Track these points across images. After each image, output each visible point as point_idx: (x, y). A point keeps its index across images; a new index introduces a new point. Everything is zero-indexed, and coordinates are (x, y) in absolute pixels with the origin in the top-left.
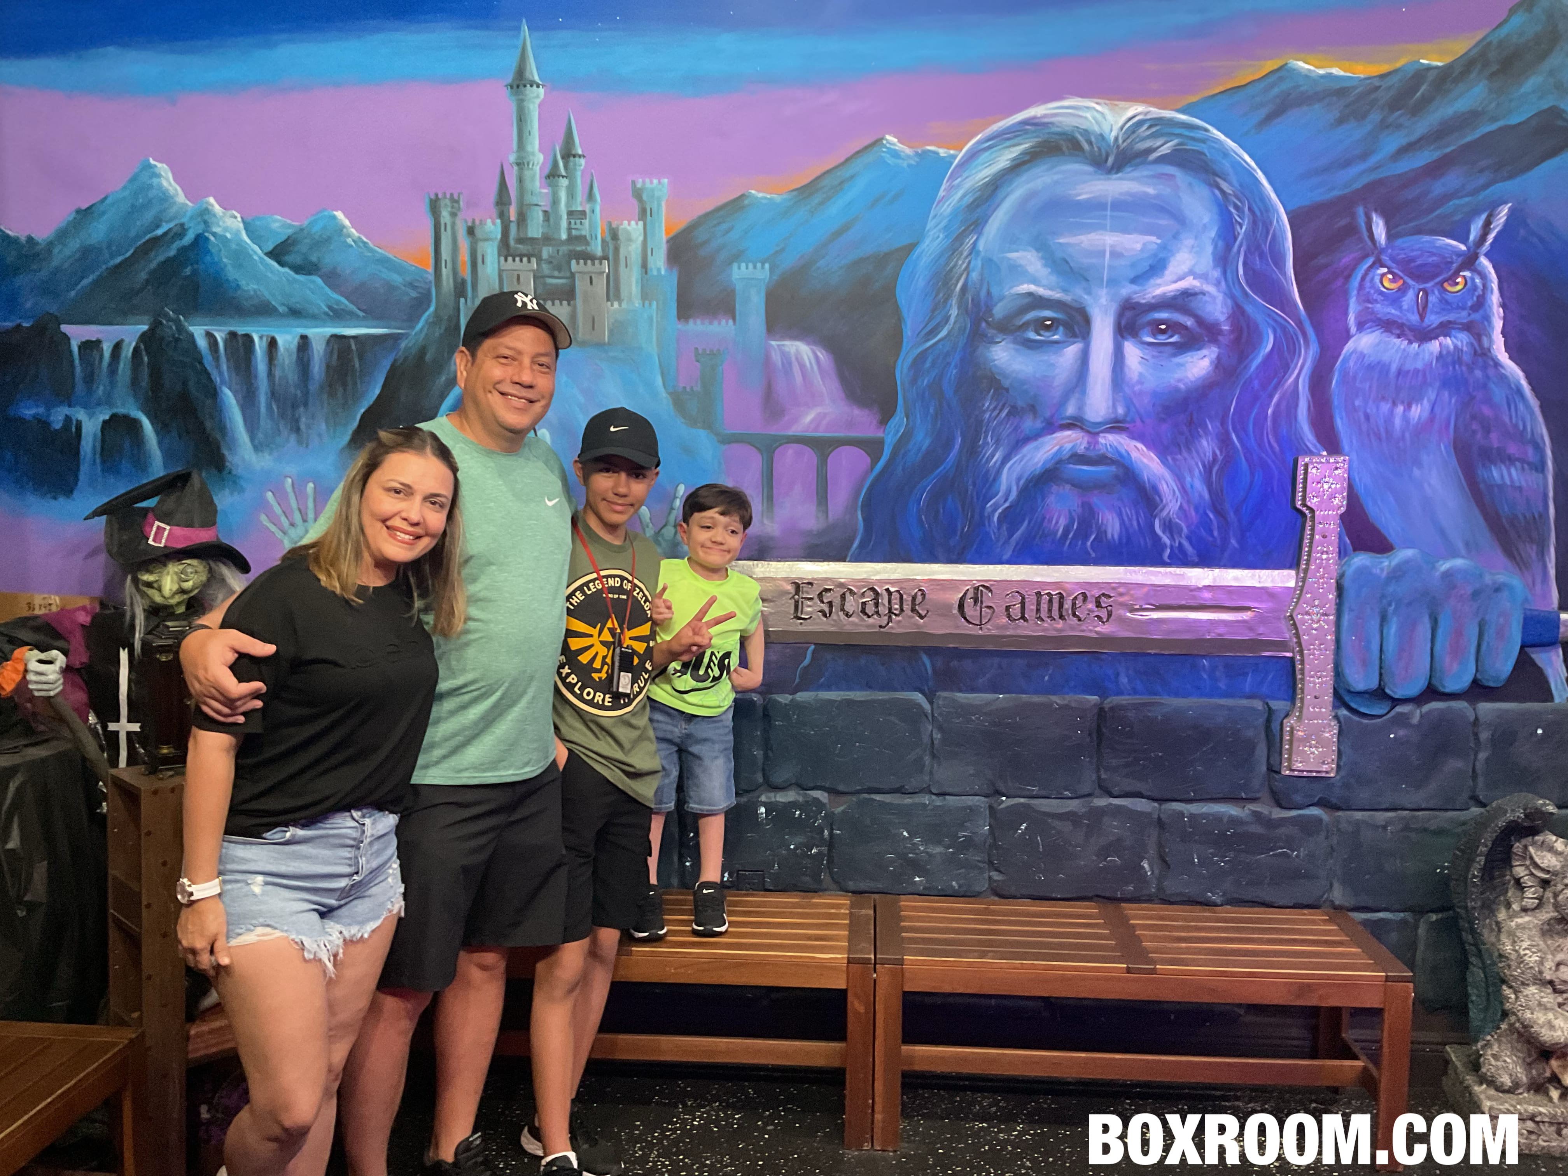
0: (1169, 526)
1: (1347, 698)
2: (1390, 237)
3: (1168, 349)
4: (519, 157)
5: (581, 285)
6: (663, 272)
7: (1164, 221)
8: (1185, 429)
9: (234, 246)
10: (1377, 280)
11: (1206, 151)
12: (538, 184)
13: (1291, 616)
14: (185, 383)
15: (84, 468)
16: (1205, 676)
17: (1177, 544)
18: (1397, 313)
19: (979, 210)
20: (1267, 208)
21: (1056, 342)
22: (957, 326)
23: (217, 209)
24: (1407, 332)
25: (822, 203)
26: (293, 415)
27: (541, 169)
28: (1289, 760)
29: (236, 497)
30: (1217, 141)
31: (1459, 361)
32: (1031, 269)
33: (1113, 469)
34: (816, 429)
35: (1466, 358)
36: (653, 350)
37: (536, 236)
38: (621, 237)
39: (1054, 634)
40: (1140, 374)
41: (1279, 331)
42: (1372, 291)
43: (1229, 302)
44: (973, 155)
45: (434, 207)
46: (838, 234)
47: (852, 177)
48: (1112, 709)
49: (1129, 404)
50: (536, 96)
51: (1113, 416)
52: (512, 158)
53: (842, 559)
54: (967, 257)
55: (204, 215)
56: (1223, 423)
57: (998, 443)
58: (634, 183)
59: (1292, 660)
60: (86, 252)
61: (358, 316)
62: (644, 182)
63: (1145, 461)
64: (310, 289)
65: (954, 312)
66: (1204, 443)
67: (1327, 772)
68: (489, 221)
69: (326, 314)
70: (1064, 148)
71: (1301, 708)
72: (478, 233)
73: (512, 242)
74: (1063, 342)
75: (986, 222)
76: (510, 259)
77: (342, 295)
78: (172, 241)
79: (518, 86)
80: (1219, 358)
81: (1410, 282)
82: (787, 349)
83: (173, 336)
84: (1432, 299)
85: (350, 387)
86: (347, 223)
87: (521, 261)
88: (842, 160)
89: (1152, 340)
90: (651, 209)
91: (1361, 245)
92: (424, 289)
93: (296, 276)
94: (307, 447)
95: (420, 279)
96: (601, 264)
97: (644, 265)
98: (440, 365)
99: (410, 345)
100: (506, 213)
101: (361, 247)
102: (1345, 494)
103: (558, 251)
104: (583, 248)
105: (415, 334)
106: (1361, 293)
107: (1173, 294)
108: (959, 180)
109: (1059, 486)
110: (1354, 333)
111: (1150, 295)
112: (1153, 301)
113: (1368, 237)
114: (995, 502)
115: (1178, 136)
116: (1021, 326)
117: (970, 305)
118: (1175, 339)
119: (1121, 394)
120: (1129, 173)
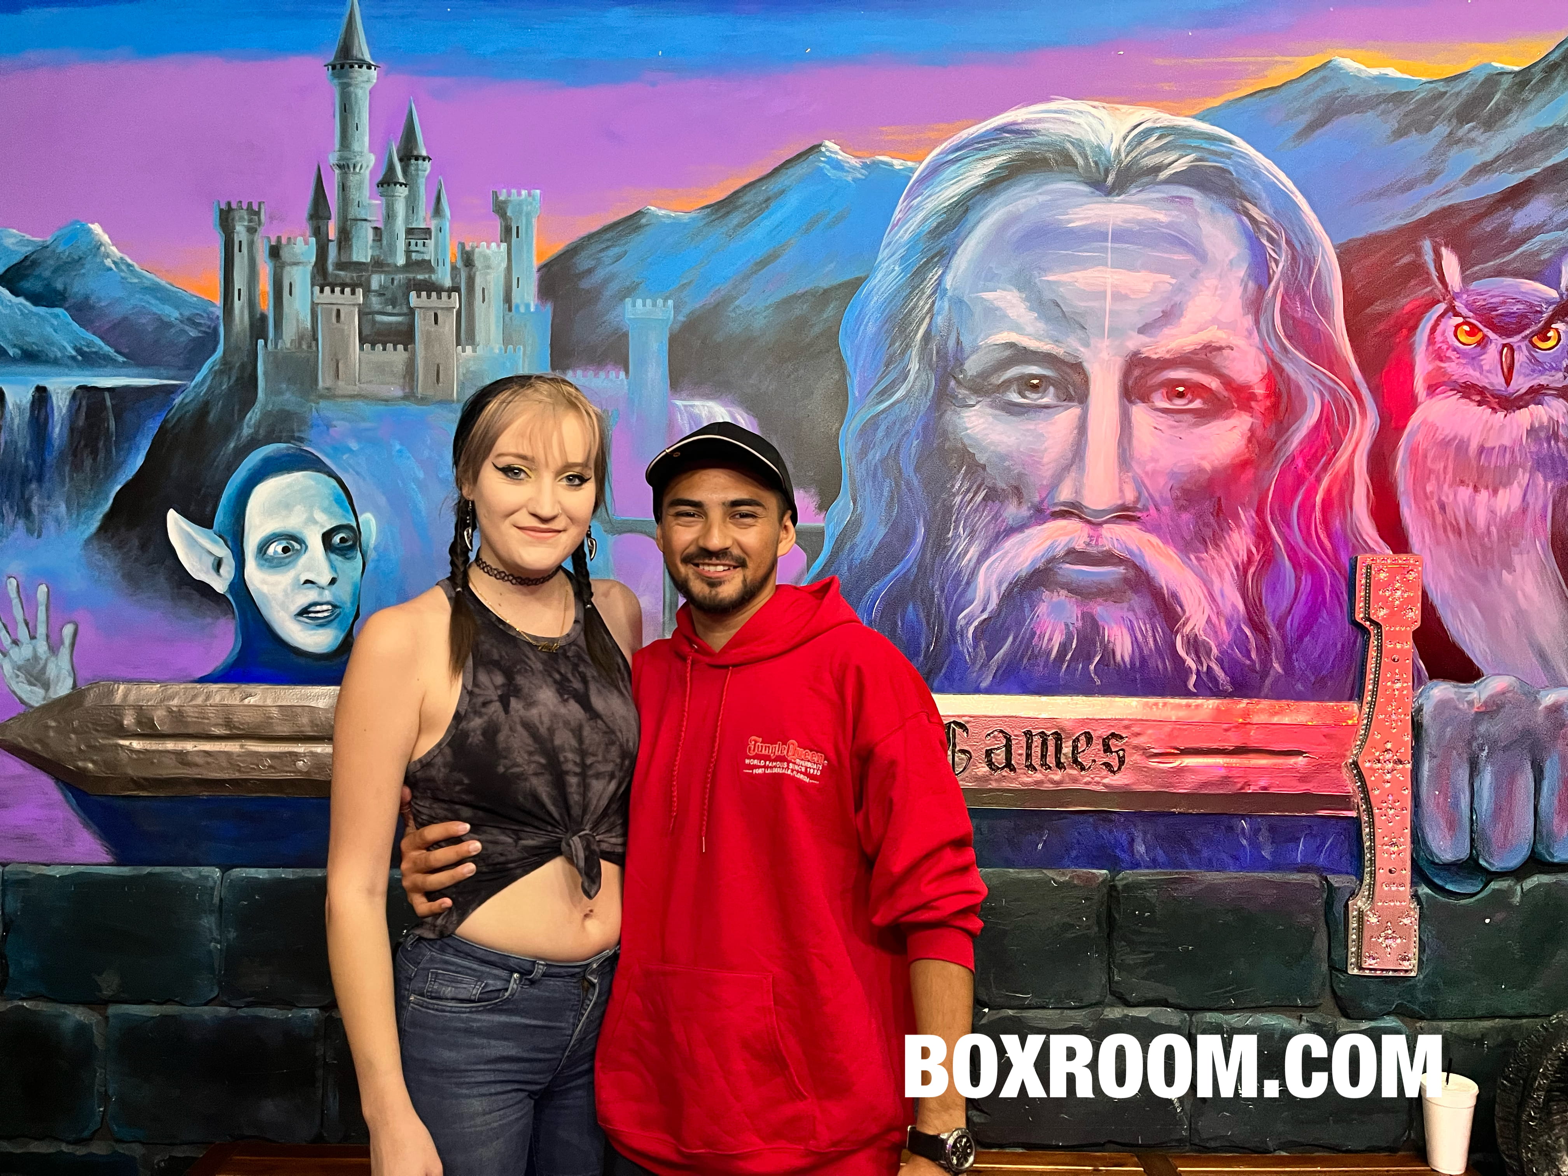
0: (1195, 645)
3: (1190, 418)
4: (342, 158)
5: (420, 325)
6: (532, 310)
7: (1180, 256)
8: (1212, 520)
10: (1450, 333)
11: (1231, 169)
12: (366, 192)
13: (1355, 764)
16: (1244, 842)
17: (1205, 669)
18: (1477, 374)
19: (944, 237)
20: (1309, 241)
21: (1046, 407)
22: (918, 384)
24: (1490, 398)
25: (740, 225)
26: (23, 494)
27: (371, 173)
28: (1359, 956)
30: (1244, 156)
32: (1012, 313)
33: (1121, 570)
37: (364, 260)
38: (477, 263)
39: (1050, 786)
41: (1327, 397)
42: (1445, 347)
43: (1264, 359)
44: (936, 169)
45: (226, 219)
46: (763, 263)
47: (782, 192)
48: (1128, 887)
49: (1140, 486)
50: (366, 80)
51: (1120, 502)
52: (333, 158)
54: (929, 297)
56: (1260, 512)
57: (972, 535)
58: (495, 194)
59: (1357, 821)
61: (115, 360)
62: (509, 194)
63: (1162, 561)
64: (52, 325)
65: (914, 366)
66: (1236, 537)
67: (1406, 971)
68: (300, 239)
69: (73, 358)
70: (1052, 162)
71: (1372, 886)
72: (285, 254)
73: (330, 268)
74: (1055, 407)
75: (955, 253)
76: (327, 289)
77: (94, 333)
79: (342, 67)
80: (1252, 430)
81: (1491, 335)
82: (696, 411)
84: (1520, 357)
85: (101, 455)
86: (106, 238)
87: (342, 292)
88: (769, 170)
89: (1166, 405)
90: (518, 227)
91: (1429, 289)
92: (209, 327)
93: (35, 309)
94: (39, 536)
95: (205, 315)
96: (449, 297)
97: (508, 299)
98: (229, 428)
99: (187, 400)
100: (323, 229)
101: (122, 271)
102: (1419, 605)
103: (393, 280)
104: (427, 276)
105: (195, 387)
106: (1430, 348)
107: (1192, 347)
108: (919, 198)
109: (1052, 591)
110: (1423, 399)
111: (1164, 349)
112: (1168, 356)
113: (1438, 278)
114: (970, 612)
115: (1196, 148)
116: (999, 386)
117: (934, 359)
118: (1197, 404)
119: (1130, 474)
120: (1134, 194)
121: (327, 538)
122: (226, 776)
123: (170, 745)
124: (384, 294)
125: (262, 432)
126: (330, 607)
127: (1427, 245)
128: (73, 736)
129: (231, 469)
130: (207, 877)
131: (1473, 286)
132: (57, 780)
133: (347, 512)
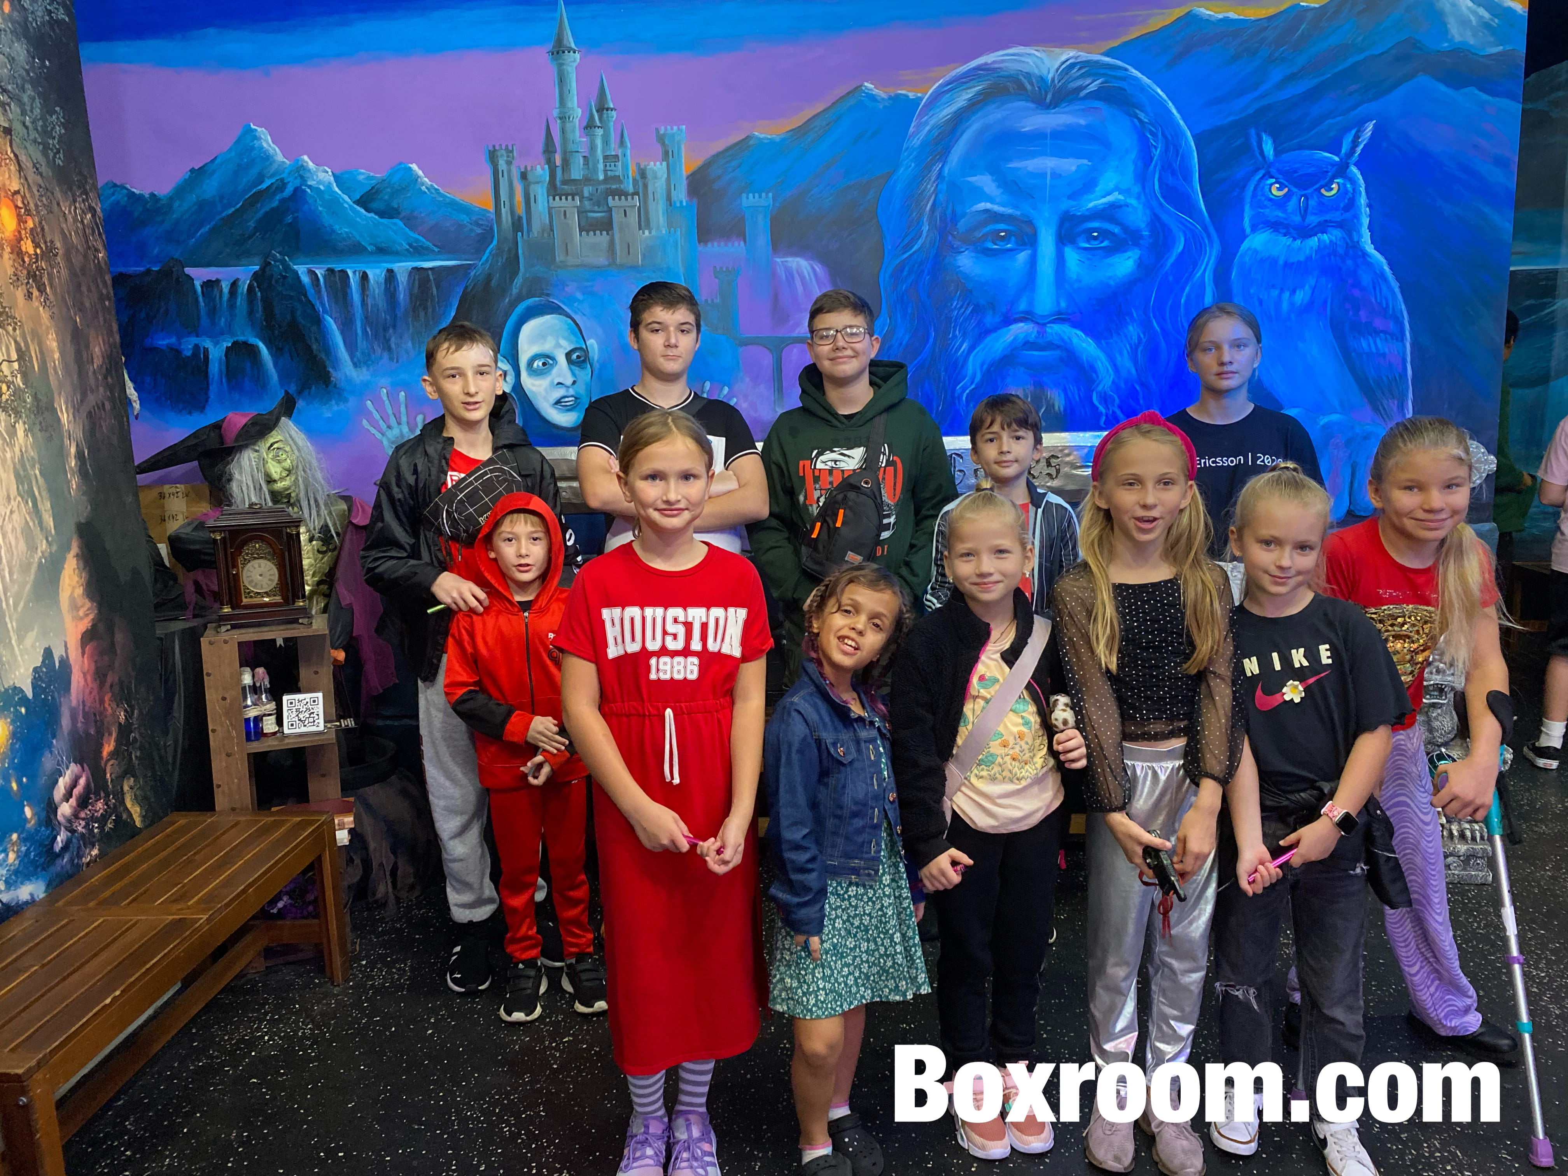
0: (1105, 399)
2: (1277, 153)
3: (1101, 253)
4: (561, 113)
5: (617, 217)
6: (685, 204)
7: (1094, 147)
8: (1115, 317)
9: (327, 197)
10: (1267, 188)
11: (1126, 87)
12: (577, 133)
14: (293, 312)
15: (213, 388)
17: (1110, 412)
18: (1283, 216)
19: (943, 142)
20: (1177, 133)
21: (1010, 250)
22: (929, 239)
23: (311, 165)
24: (1292, 231)
25: (813, 141)
26: (385, 336)
27: (580, 121)
29: (342, 406)
30: (1135, 78)
31: (1334, 252)
32: (986, 189)
33: (1058, 352)
35: (1341, 251)
36: (680, 270)
37: (578, 178)
38: (648, 176)
40: (1078, 274)
41: (1188, 235)
42: (1263, 198)
43: (1148, 212)
44: (937, 97)
45: (493, 157)
46: (828, 166)
47: (838, 118)
49: (1069, 298)
50: (573, 60)
51: (1057, 310)
52: (556, 113)
54: (934, 182)
55: (300, 171)
56: (1145, 311)
57: (964, 336)
58: (657, 130)
60: (202, 205)
61: (432, 250)
62: (666, 129)
63: (1084, 345)
64: (393, 230)
65: (926, 228)
66: (1131, 328)
68: (538, 167)
69: (407, 250)
70: (1011, 89)
72: (530, 177)
73: (558, 183)
74: (1015, 250)
75: (950, 152)
76: (557, 198)
77: (419, 234)
78: (274, 194)
79: (557, 53)
80: (1140, 259)
81: (1295, 190)
82: (789, 264)
83: (281, 274)
84: (1312, 203)
85: (430, 310)
86: (420, 173)
87: (567, 199)
88: (830, 103)
89: (1086, 245)
90: (673, 151)
92: (488, 226)
93: (383, 220)
95: (484, 218)
96: (633, 199)
97: (669, 198)
98: (504, 289)
99: (478, 273)
100: (552, 159)
101: (433, 193)
103: (597, 189)
104: (618, 186)
105: (482, 264)
106: (1254, 200)
107: (1102, 206)
108: (926, 117)
109: (1015, 369)
110: (1249, 234)
111: (1083, 208)
112: (1086, 213)
113: (1259, 153)
114: (963, 385)
115: (1104, 75)
116: (980, 238)
117: (938, 222)
118: (1105, 243)
119: (1063, 290)
120: (1064, 108)
121: (568, 355)
124: (591, 200)
125: (524, 291)
126: (573, 398)
127: (1253, 132)
129: (507, 315)
131: (1285, 156)
133: (579, 338)
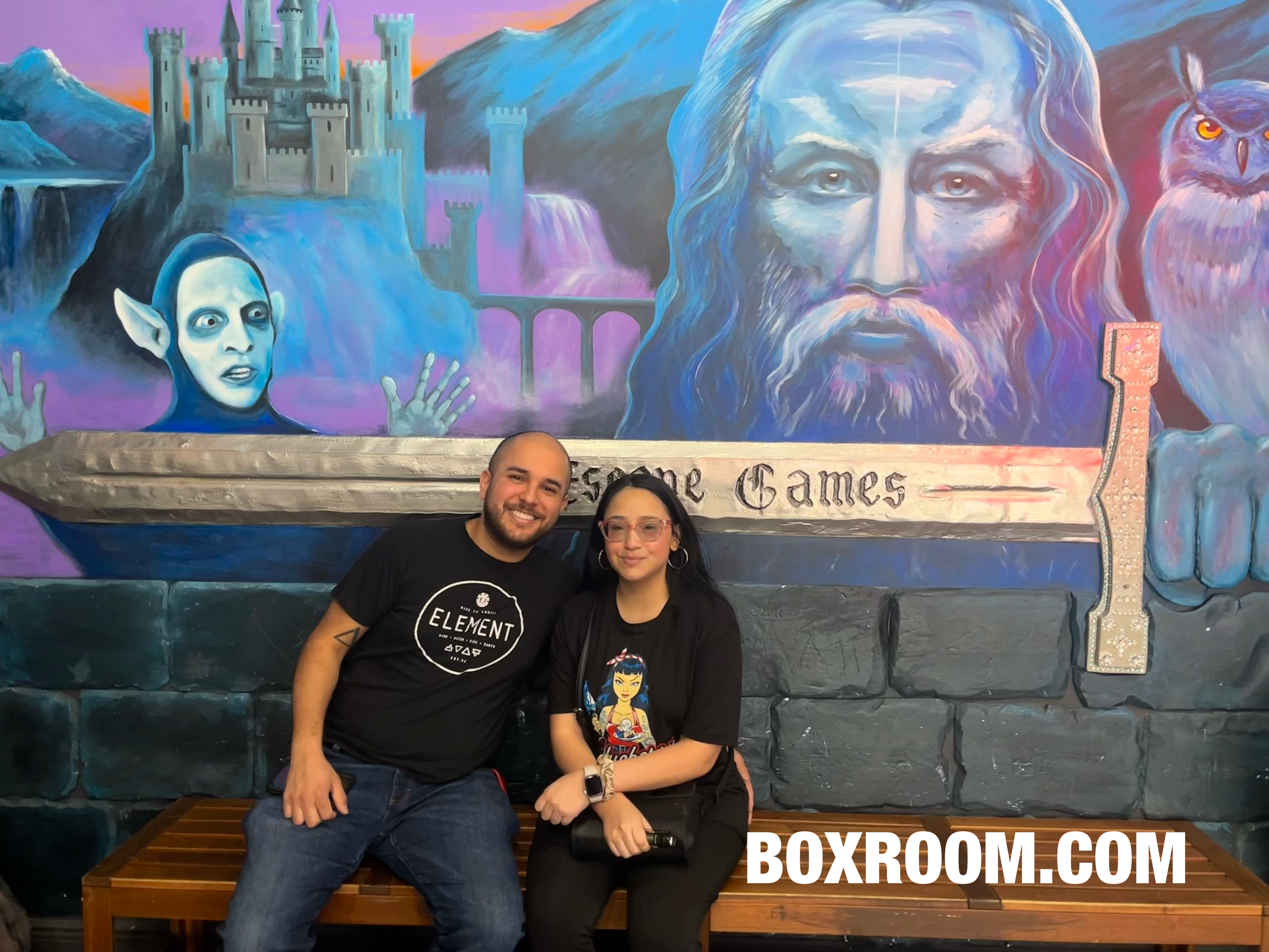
0: (966, 400)
1: (1159, 587)
2: (1207, 80)
3: (965, 206)
5: (318, 131)
6: (409, 117)
7: (960, 65)
8: (982, 293)
10: (1192, 128)
12: (269, 17)
13: (1098, 498)
16: (1004, 564)
17: (974, 420)
18: (1214, 165)
19: (757, 51)
20: (1072, 48)
21: (843, 197)
22: (735, 178)
24: (1225, 185)
25: (584, 42)
28: (1096, 655)
32: (814, 116)
33: (905, 336)
34: (580, 293)
36: (400, 204)
37: (267, 76)
38: (362, 78)
39: (839, 517)
40: (934, 233)
41: (1085, 186)
42: (1188, 141)
43: (1030, 154)
45: (154, 43)
46: (602, 75)
47: (617, 13)
49: (921, 264)
51: (904, 279)
53: (609, 435)
54: (744, 103)
56: (1024, 287)
57: (779, 309)
58: (376, 18)
61: (67, 165)
62: (387, 18)
63: (940, 329)
64: (16, 136)
65: (731, 163)
66: (1003, 308)
67: (1136, 669)
68: (214, 59)
69: (34, 163)
71: (1109, 598)
72: (203, 72)
73: (240, 83)
74: (850, 197)
75: (766, 64)
76: (238, 102)
77: (50, 142)
80: (1018, 216)
81: (1229, 130)
82: (547, 203)
84: (1254, 149)
85: (60, 245)
86: (57, 61)
87: (251, 104)
89: (945, 194)
90: (396, 47)
91: (1176, 90)
92: (142, 135)
93: (5, 123)
94: (12, 311)
95: (138, 124)
96: (340, 107)
97: (388, 109)
98: (161, 220)
99: (127, 197)
100: (233, 50)
101: (70, 88)
102: (1157, 364)
103: (292, 93)
104: (321, 90)
105: (132, 186)
106: (1176, 143)
107: (968, 144)
108: (736, 17)
109: (846, 355)
110: (1167, 187)
111: (944, 146)
112: (947, 152)
113: (1184, 80)
114: (776, 374)
116: (803, 179)
117: (748, 156)
118: (971, 194)
119: (913, 255)
120: (921, 10)
121: (244, 312)
122: (169, 507)
123: (124, 482)
124: (284, 106)
125: (189, 224)
126: (248, 370)
127: (1175, 52)
128: (46, 475)
129: (164, 254)
130: (156, 589)
131: (1216, 86)
132: (35, 510)
133: (260, 289)
